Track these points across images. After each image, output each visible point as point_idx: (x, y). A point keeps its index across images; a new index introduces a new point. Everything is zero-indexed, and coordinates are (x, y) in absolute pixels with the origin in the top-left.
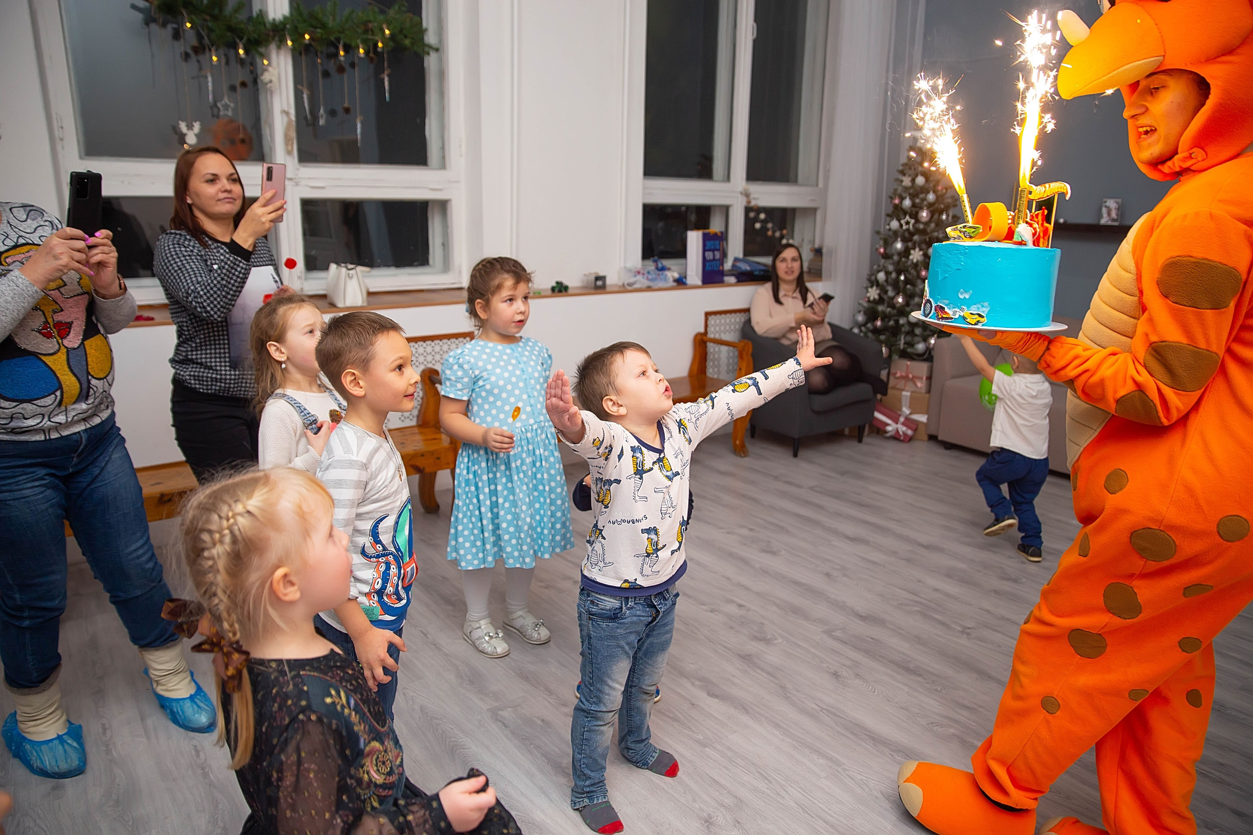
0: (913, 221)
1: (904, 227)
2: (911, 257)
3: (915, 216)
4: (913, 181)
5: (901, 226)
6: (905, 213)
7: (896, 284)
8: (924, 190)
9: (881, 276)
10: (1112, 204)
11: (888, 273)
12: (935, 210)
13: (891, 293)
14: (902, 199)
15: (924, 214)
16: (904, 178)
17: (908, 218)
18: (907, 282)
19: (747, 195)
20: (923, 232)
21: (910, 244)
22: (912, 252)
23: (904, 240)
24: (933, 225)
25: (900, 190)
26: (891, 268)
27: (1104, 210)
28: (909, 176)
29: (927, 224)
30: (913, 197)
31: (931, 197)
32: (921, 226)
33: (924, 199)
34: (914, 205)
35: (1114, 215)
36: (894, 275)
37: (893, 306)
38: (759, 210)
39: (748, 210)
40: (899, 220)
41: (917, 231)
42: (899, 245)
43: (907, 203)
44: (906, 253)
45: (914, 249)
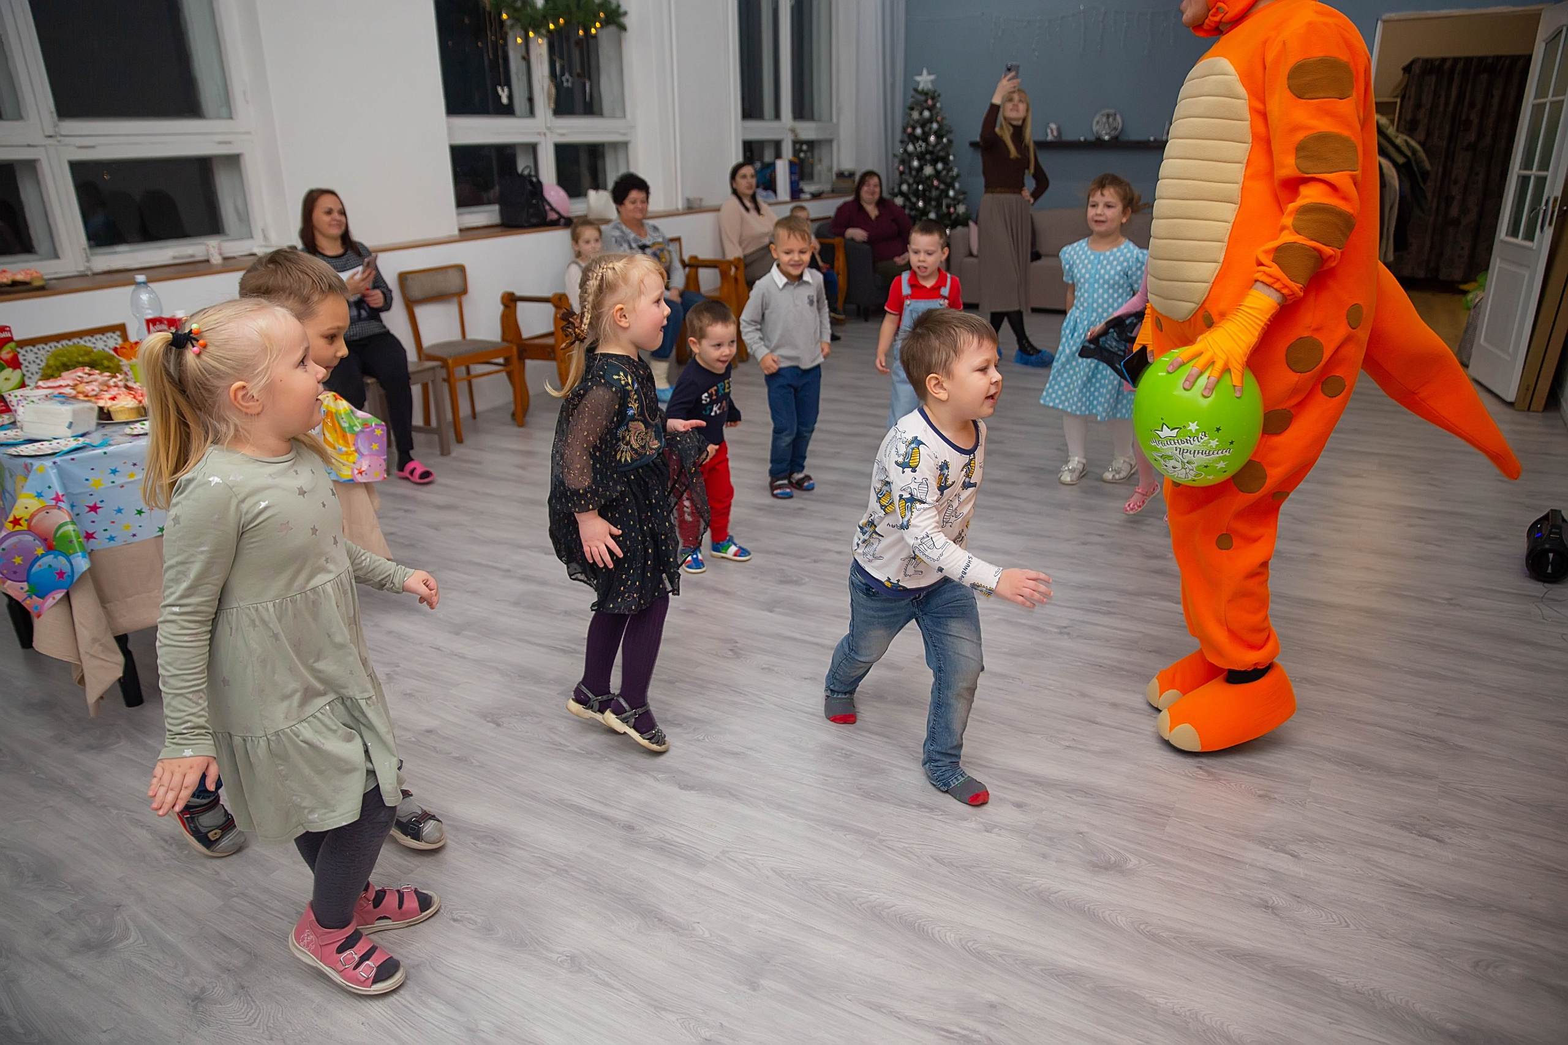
0: (924, 145)
1: (919, 149)
2: (924, 171)
3: (925, 139)
4: (921, 114)
5: (916, 148)
6: (917, 139)
7: (916, 193)
8: (930, 121)
9: (905, 187)
10: (1053, 126)
11: (909, 185)
12: (939, 137)
13: (914, 200)
14: (914, 128)
15: (932, 139)
16: (912, 112)
17: (920, 142)
18: (924, 190)
19: (793, 131)
20: (931, 153)
21: (923, 162)
22: (924, 167)
23: (919, 159)
24: (939, 147)
25: (911, 122)
26: (911, 181)
27: (1049, 131)
28: (918, 110)
29: (935, 146)
30: (923, 126)
31: (935, 126)
32: (931, 148)
33: (930, 129)
34: (924, 132)
35: (1055, 133)
36: (915, 186)
37: (917, 209)
38: (802, 143)
39: (795, 143)
40: (914, 144)
41: (928, 152)
42: (916, 163)
43: (919, 131)
44: (920, 169)
45: (926, 165)
